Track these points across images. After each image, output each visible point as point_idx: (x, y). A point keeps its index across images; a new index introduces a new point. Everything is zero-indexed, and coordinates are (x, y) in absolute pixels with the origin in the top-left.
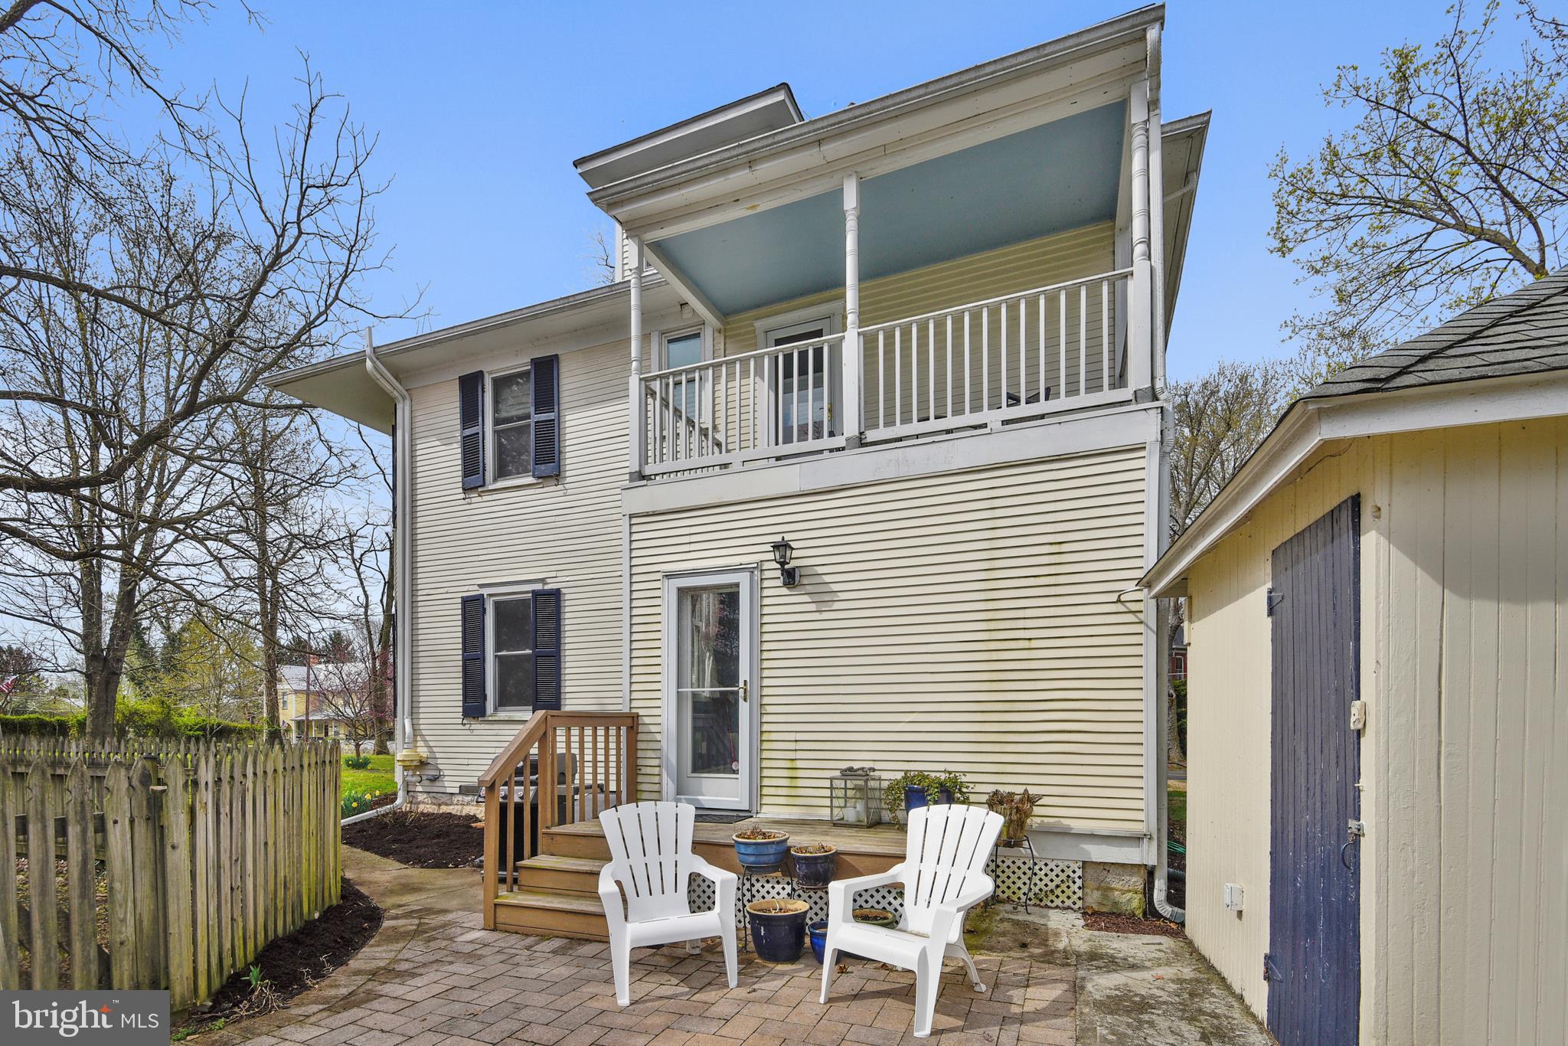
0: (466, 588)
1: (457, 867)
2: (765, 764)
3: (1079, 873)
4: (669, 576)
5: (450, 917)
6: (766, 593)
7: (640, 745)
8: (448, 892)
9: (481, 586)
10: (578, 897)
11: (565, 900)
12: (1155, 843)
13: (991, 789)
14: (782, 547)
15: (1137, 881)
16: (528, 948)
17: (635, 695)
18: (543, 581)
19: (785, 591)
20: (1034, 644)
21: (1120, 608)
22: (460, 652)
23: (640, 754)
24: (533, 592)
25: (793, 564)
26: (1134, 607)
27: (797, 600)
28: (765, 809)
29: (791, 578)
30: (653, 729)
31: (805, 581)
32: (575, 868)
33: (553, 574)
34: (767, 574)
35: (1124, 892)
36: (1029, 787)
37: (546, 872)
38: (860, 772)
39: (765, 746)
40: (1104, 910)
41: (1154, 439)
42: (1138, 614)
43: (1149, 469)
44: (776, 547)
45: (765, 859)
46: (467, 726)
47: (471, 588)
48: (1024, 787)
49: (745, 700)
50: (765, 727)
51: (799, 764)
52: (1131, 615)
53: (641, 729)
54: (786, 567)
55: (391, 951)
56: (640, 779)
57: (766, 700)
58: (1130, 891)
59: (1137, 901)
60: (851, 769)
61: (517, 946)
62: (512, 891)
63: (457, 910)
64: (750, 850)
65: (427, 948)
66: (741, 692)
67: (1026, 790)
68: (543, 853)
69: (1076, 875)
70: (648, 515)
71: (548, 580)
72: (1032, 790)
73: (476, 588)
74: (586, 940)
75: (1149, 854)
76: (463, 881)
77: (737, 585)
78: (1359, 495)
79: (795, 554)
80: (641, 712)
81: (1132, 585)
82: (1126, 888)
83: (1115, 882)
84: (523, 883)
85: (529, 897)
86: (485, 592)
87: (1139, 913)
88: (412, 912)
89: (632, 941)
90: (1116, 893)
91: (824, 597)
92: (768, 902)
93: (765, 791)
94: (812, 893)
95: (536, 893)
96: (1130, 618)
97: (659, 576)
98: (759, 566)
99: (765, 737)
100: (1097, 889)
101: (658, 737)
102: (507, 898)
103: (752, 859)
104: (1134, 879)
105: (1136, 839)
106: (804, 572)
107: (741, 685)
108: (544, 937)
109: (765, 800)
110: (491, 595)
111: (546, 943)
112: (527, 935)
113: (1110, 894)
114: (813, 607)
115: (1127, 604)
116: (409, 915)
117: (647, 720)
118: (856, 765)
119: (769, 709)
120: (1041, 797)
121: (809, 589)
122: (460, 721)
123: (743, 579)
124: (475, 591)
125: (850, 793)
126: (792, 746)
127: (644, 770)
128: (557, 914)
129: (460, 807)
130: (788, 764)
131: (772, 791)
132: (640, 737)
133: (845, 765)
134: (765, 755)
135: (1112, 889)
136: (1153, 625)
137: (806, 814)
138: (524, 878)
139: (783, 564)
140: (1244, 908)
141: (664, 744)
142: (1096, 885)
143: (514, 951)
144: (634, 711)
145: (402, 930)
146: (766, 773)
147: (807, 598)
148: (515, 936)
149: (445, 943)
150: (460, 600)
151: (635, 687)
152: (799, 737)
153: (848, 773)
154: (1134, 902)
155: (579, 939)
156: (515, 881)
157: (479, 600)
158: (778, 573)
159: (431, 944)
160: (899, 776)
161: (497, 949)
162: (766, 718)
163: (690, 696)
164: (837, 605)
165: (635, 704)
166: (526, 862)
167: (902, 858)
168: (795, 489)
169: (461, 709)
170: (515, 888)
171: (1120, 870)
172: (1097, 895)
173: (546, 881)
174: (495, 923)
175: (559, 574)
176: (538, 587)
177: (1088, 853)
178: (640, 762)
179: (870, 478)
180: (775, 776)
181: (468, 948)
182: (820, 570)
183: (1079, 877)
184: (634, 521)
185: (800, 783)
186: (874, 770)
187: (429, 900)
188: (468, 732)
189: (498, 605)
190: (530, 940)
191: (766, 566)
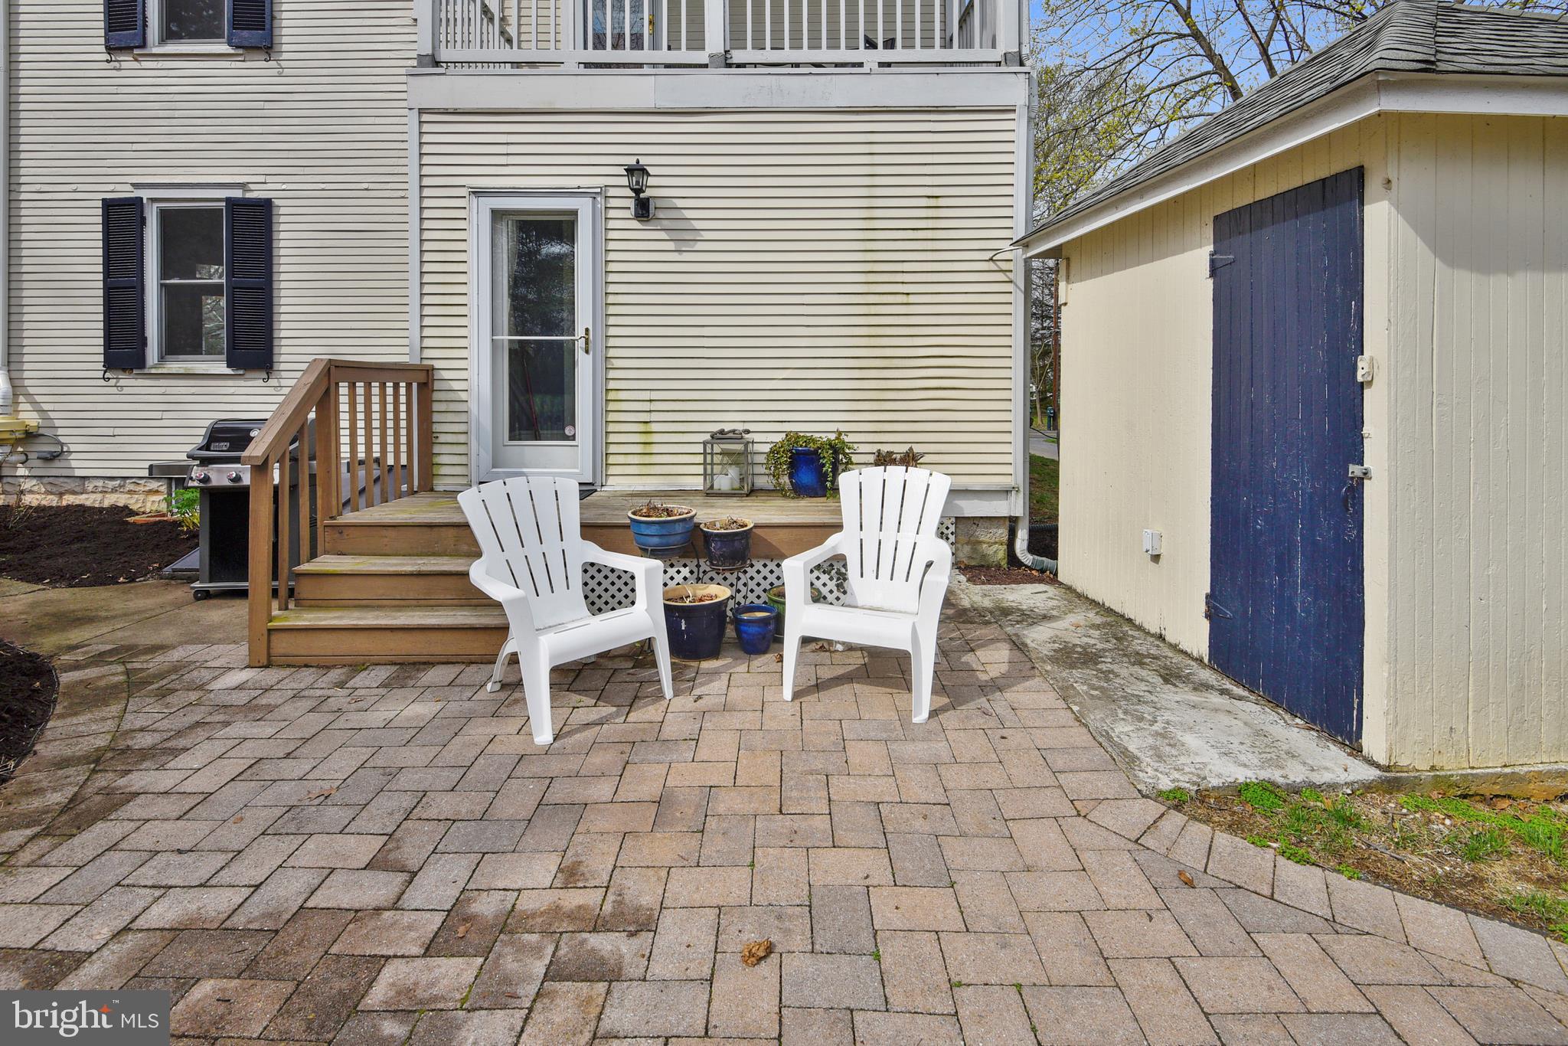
0: (111, 187)
1: (133, 580)
2: (611, 427)
3: (952, 528)
4: (478, 193)
5: (176, 655)
6: (611, 224)
7: (436, 407)
8: (146, 619)
9: (136, 186)
10: (399, 608)
11: (381, 614)
12: (1021, 495)
13: (874, 448)
14: (636, 171)
15: (1002, 533)
16: (341, 685)
17: (427, 343)
18: (243, 186)
19: (636, 224)
20: (912, 299)
21: (992, 266)
22: (101, 277)
23: (436, 417)
24: (228, 200)
25: (648, 193)
26: (1004, 266)
27: (649, 236)
28: (611, 481)
29: (643, 209)
30: (455, 385)
31: (661, 214)
32: (392, 569)
33: (261, 179)
34: (613, 203)
35: (990, 545)
36: (914, 446)
37: (343, 579)
38: (731, 435)
39: (612, 406)
40: (973, 563)
41: (1022, 103)
42: (1008, 273)
43: (1019, 132)
44: (631, 171)
45: (672, 540)
46: (112, 382)
47: (119, 187)
48: (910, 445)
49: (587, 352)
50: (612, 385)
51: (654, 427)
52: (1001, 273)
53: (437, 385)
54: (642, 195)
55: (104, 719)
56: (436, 449)
57: (612, 353)
58: (996, 543)
59: (1002, 552)
60: (722, 432)
61: (320, 684)
62: (287, 609)
63: (181, 644)
64: (653, 530)
65: (167, 706)
66: (581, 344)
67: (911, 449)
68: (326, 552)
69: (949, 531)
70: (446, 112)
71: (252, 187)
72: (917, 449)
73: (129, 188)
74: (425, 663)
75: (1016, 506)
76: (160, 600)
77: (575, 213)
78: (1362, 167)
79: (651, 181)
80: (437, 364)
81: (1005, 245)
82: (992, 541)
83: (983, 535)
84: (304, 595)
85: (322, 614)
86: (145, 194)
87: (1004, 563)
88: (102, 654)
89: (552, 658)
90: (984, 546)
91: (684, 235)
92: (674, 590)
93: (612, 459)
94: (727, 574)
95: (327, 608)
96: (1001, 277)
97: (463, 192)
98: (602, 193)
99: (612, 396)
100: (967, 544)
101: (463, 396)
102: (286, 619)
103: (656, 540)
104: (1000, 531)
105: (1006, 492)
106: (660, 203)
107: (580, 332)
108: (357, 667)
109: (612, 470)
110: (153, 200)
111: (364, 674)
112: (329, 667)
113: (979, 547)
114: (671, 246)
115: (998, 263)
116: (99, 659)
117: (446, 375)
118: (727, 427)
119: (617, 363)
120: (922, 455)
121: (667, 224)
122: (100, 374)
123: (583, 207)
124: (126, 192)
125: (717, 459)
126: (646, 406)
127: (442, 438)
128: (377, 634)
129: (99, 496)
130: (641, 428)
131: (621, 459)
132: (436, 396)
133: (716, 428)
134: (612, 417)
135: (981, 542)
136: (1022, 286)
137: (664, 484)
138: (305, 589)
139: (638, 191)
140: (1163, 551)
141: (473, 407)
142: (966, 539)
143: (319, 693)
144: (425, 362)
145: (102, 683)
146: (612, 438)
147: (663, 235)
148: (306, 672)
149: (193, 696)
150: (100, 204)
151: (427, 332)
152: (654, 395)
153: (719, 436)
154: (999, 553)
155: (414, 664)
156: (291, 592)
157: (134, 206)
158: (631, 203)
159: (169, 699)
160: (779, 438)
161: (290, 693)
162: (612, 374)
163: (506, 345)
164: (700, 246)
165: (427, 353)
166: (305, 567)
167: (838, 527)
168: (649, 104)
169: (101, 358)
170: (291, 605)
171: (987, 524)
172: (967, 549)
173: (345, 590)
174: (269, 656)
175: (269, 179)
176: (237, 194)
177: (961, 509)
178: (436, 428)
179: (739, 103)
180: (624, 439)
181: (241, 698)
182: (679, 203)
183: (952, 533)
184: (425, 118)
185: (655, 449)
186: (748, 432)
187: (119, 634)
188: (114, 390)
189: (165, 216)
190: (335, 675)
191: (612, 192)
